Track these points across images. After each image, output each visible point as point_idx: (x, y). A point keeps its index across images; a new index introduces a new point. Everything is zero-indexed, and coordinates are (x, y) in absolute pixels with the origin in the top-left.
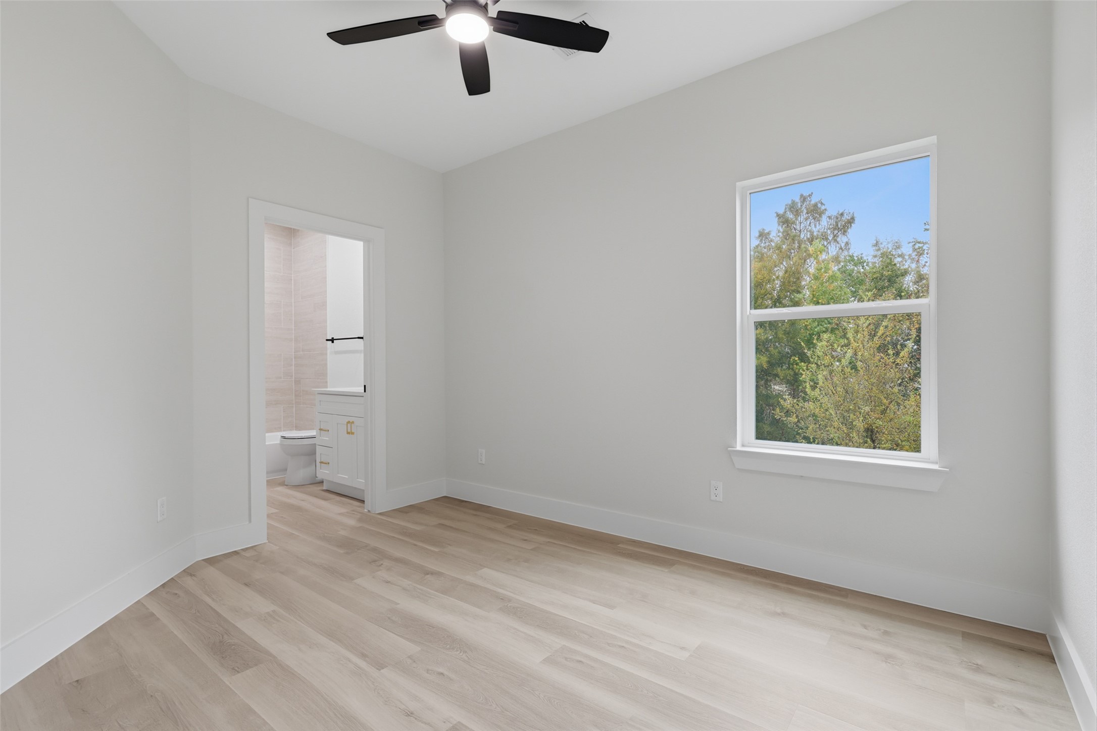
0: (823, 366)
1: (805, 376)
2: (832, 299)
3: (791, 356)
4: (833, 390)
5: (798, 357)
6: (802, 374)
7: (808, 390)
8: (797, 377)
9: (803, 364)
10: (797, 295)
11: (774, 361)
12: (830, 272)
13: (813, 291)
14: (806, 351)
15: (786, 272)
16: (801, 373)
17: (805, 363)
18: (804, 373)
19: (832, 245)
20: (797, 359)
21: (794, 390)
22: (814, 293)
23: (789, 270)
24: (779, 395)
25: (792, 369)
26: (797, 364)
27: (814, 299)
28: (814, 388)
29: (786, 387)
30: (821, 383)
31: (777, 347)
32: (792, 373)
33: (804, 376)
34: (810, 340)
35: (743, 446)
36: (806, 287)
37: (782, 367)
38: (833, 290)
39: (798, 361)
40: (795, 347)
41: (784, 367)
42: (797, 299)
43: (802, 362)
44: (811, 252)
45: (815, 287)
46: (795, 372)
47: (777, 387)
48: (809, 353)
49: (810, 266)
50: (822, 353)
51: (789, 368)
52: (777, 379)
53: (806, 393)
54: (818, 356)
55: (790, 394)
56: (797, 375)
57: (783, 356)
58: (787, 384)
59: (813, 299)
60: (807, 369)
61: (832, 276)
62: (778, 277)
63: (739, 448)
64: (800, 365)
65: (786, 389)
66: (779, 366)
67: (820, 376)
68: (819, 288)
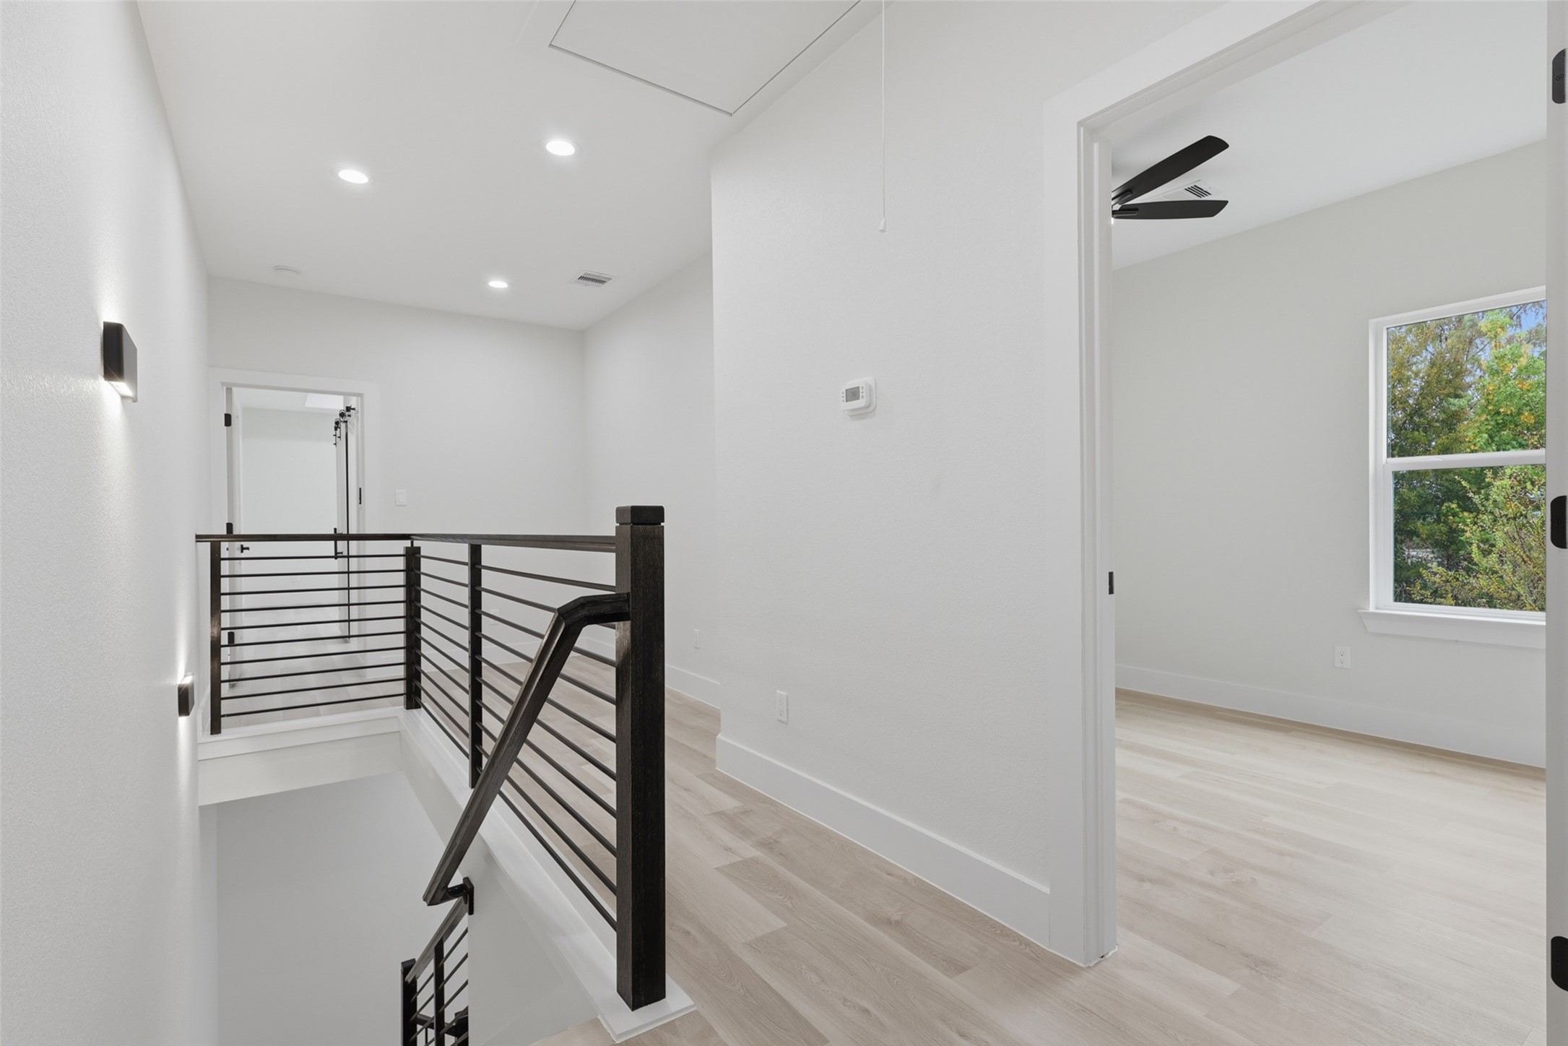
0: (1503, 518)
1: (1470, 534)
2: (1526, 405)
3: (1443, 502)
4: (1524, 557)
5: (1458, 504)
6: (1464, 531)
7: (1476, 555)
8: (1455, 535)
9: (1466, 514)
10: (1456, 401)
11: (1409, 510)
12: (1523, 361)
13: (1489, 394)
14: (1471, 495)
15: (1433, 364)
16: (1463, 529)
17: (1472, 512)
18: (1466, 528)
19: (1529, 312)
20: (1454, 506)
21: (1449, 557)
22: (1491, 397)
23: (1439, 362)
24: (1422, 564)
25: (1445, 522)
26: (1454, 515)
27: (1490, 408)
28: (1486, 553)
29: (1433, 552)
30: (1500, 544)
31: (1415, 488)
32: (1444, 529)
33: (1468, 534)
34: (1481, 475)
35: (1377, 608)
36: (1473, 386)
37: (1424, 519)
38: (1528, 390)
39: (1458, 510)
40: (1451, 488)
41: (1429, 519)
42: (1453, 408)
43: (1466, 511)
44: (1484, 329)
45: (1491, 388)
46: (1451, 528)
47: (1413, 553)
48: (1476, 499)
49: (1482, 350)
50: (1503, 498)
51: (1438, 521)
52: (1414, 538)
53: (1470, 560)
54: (1495, 501)
55: (1440, 564)
56: (1454, 533)
57: (1427, 502)
58: (1436, 547)
59: (1486, 407)
60: (1475, 523)
61: (1526, 368)
62: (1417, 374)
63: (1372, 609)
64: (1461, 516)
65: (1432, 556)
66: (1419, 519)
67: (1498, 534)
68: (1499, 388)
